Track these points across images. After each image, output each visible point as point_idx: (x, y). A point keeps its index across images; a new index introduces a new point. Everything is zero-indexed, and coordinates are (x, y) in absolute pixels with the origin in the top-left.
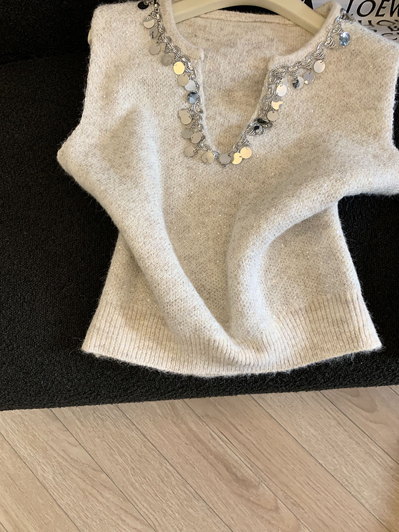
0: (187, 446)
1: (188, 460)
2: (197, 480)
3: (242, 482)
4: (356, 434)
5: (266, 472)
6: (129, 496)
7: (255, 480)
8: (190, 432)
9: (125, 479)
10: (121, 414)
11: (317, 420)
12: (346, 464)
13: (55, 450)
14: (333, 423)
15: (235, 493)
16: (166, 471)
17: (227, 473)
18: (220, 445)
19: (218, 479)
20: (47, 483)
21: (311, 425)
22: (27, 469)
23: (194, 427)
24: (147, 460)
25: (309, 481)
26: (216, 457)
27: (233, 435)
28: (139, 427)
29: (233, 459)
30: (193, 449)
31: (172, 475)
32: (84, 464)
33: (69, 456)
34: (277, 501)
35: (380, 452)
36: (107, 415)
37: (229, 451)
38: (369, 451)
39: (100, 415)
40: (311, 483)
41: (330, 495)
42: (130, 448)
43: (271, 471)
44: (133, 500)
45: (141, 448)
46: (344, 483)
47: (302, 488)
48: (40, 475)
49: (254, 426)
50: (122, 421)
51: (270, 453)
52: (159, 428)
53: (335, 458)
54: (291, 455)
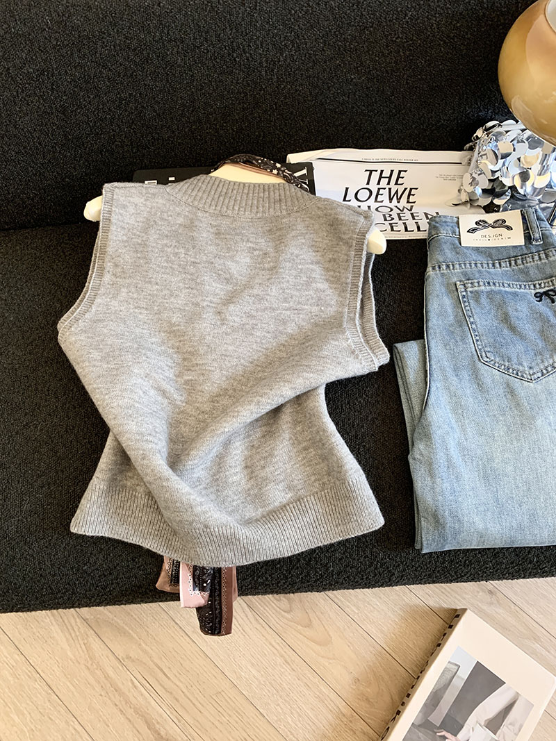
0: (100, 697)
1: (101, 717)
4: (305, 673)
5: (197, 727)
8: (107, 679)
11: (261, 659)
12: (292, 713)
14: (279, 660)
16: (73, 732)
17: (149, 731)
18: (142, 695)
19: (136, 739)
21: (253, 664)
23: (112, 673)
24: (50, 719)
26: (136, 711)
27: (159, 681)
29: (157, 712)
30: (109, 702)
35: (333, 695)
38: (319, 695)
42: (31, 704)
43: (202, 726)
45: (45, 703)
49: (185, 668)
50: (24, 668)
51: (202, 702)
52: (69, 676)
53: (278, 705)
54: (226, 704)
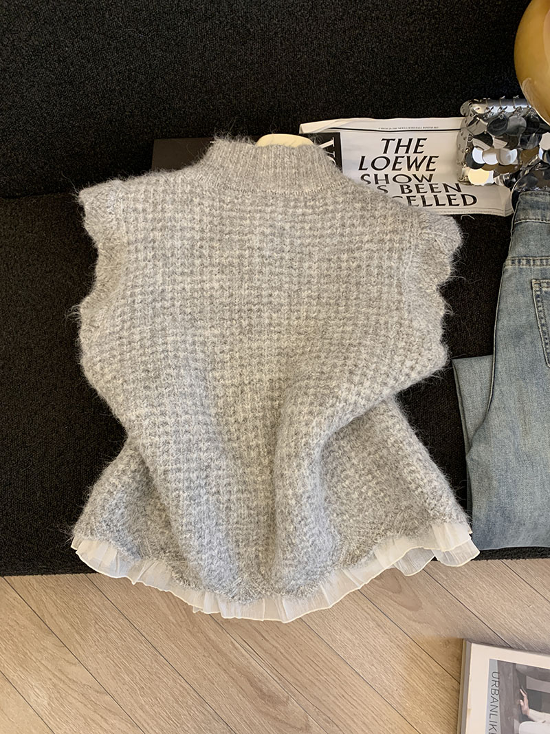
0: (204, 658)
1: (205, 675)
2: (217, 698)
3: (269, 698)
4: (397, 637)
5: (297, 685)
6: (138, 720)
7: (283, 696)
8: (208, 642)
9: (133, 701)
10: (129, 623)
11: (354, 623)
12: (386, 672)
13: (50, 671)
14: (372, 624)
15: (261, 711)
16: (181, 689)
17: (252, 689)
18: (243, 656)
19: (240, 696)
20: (42, 710)
21: (347, 628)
22: (17, 694)
23: (213, 636)
24: (159, 678)
25: (344, 693)
26: (239, 670)
28: (149, 638)
29: (259, 673)
30: (212, 662)
31: (188, 693)
32: (85, 685)
33: (68, 677)
34: (307, 718)
35: (424, 656)
36: (111, 626)
37: (254, 663)
38: (412, 656)
39: (102, 626)
40: (346, 696)
41: (367, 709)
42: (139, 664)
43: (301, 684)
44: (143, 725)
45: (152, 663)
46: (383, 694)
47: (336, 701)
48: (32, 700)
50: (129, 631)
51: (300, 662)
52: (172, 639)
53: (373, 665)
54: (323, 664)
